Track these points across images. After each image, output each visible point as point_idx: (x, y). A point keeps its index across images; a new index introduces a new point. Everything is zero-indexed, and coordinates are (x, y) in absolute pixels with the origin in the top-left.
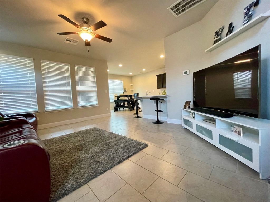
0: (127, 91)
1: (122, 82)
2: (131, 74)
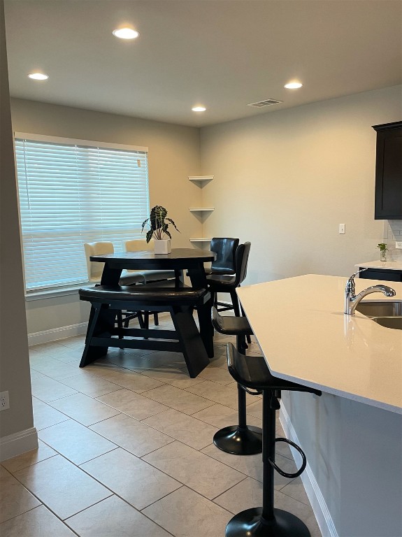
0: (171, 226)
1: (144, 159)
2: (199, 109)
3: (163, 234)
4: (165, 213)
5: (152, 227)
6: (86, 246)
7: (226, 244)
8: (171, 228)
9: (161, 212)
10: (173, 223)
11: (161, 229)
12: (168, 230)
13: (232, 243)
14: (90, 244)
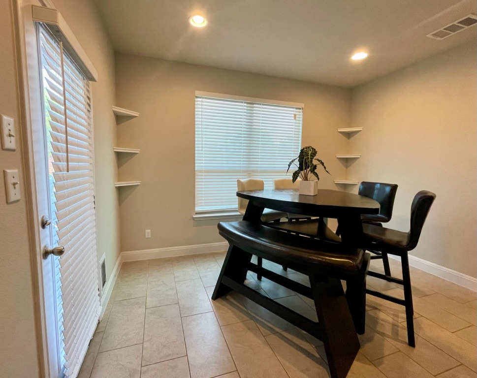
0: (319, 167)
1: (300, 113)
3: (311, 175)
4: (314, 153)
5: (299, 168)
6: (239, 181)
7: (379, 189)
8: (319, 170)
9: (310, 152)
10: (323, 164)
11: (308, 170)
12: (316, 171)
13: (388, 189)
14: (242, 180)
